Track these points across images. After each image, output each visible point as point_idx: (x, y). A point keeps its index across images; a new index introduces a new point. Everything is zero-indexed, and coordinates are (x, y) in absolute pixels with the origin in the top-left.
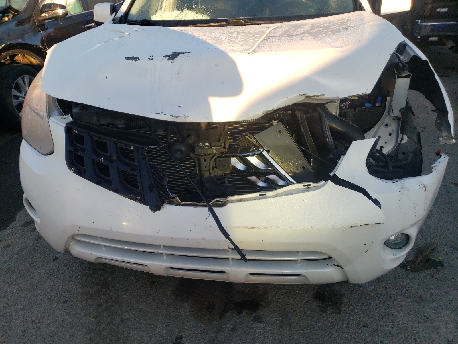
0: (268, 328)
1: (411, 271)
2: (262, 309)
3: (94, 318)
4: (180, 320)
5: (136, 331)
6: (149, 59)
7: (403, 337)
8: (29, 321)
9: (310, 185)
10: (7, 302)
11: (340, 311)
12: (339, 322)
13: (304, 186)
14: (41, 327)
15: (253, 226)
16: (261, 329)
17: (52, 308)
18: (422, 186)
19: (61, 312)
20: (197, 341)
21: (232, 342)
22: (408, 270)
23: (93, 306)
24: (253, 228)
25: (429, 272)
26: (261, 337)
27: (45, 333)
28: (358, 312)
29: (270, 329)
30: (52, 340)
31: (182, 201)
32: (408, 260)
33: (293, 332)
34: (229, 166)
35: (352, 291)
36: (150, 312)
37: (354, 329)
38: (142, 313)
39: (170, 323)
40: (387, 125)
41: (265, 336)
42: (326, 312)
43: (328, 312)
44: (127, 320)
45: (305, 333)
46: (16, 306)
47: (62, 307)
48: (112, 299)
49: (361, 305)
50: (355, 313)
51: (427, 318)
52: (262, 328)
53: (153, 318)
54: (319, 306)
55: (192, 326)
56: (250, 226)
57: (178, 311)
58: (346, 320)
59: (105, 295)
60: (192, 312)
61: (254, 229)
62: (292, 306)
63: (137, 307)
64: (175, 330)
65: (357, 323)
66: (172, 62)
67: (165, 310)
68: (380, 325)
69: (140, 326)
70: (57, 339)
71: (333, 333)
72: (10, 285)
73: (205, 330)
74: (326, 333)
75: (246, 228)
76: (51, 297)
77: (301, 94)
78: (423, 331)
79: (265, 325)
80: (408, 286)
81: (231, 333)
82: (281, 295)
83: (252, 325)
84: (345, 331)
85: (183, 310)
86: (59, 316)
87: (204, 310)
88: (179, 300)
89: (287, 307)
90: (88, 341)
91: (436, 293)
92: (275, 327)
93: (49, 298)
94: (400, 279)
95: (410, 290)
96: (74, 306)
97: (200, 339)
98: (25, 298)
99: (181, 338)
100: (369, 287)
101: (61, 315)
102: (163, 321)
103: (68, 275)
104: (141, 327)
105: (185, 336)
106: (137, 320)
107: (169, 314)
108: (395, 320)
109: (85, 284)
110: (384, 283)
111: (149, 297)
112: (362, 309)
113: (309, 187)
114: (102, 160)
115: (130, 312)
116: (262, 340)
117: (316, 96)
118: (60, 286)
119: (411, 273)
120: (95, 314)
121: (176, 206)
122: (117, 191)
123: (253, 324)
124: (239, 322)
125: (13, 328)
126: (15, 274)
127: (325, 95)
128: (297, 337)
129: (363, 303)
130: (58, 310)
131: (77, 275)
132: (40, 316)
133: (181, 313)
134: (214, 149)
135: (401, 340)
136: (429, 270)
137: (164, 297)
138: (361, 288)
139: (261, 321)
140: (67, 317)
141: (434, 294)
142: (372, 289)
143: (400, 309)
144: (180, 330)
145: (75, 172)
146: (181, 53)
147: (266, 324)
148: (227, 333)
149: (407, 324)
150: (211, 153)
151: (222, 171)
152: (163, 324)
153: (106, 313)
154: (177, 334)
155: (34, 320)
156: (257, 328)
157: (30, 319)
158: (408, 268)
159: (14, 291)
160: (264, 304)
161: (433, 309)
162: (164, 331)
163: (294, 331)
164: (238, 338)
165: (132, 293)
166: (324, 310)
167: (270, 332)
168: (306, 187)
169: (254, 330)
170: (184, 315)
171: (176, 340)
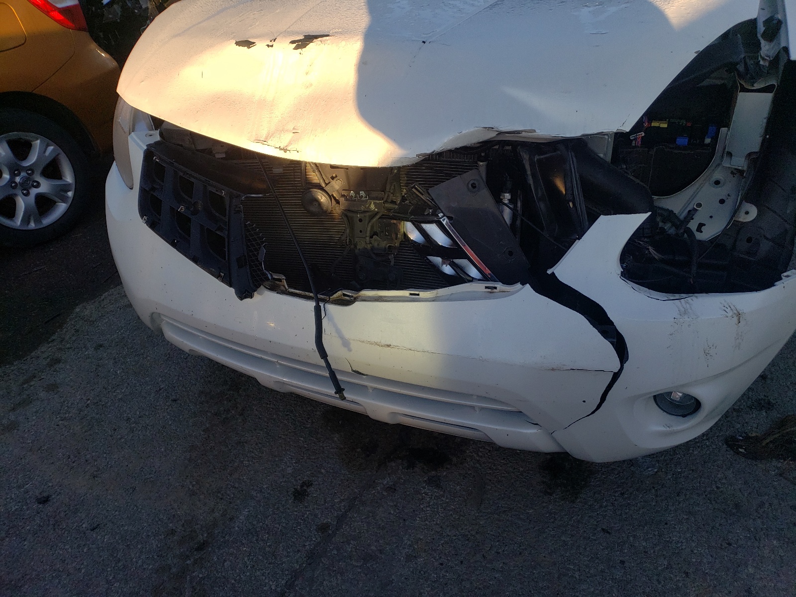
0: (444, 499)
1: (744, 455)
2: (449, 466)
3: (204, 431)
4: (318, 458)
5: (252, 461)
6: (268, 46)
7: (666, 563)
8: (123, 418)
9: (495, 288)
10: (106, 386)
11: (576, 498)
12: (565, 515)
13: (486, 287)
14: (135, 429)
15: (388, 344)
16: (433, 498)
17: (156, 406)
18: (730, 314)
19: (166, 414)
20: (331, 494)
21: (381, 507)
22: (738, 453)
23: (208, 414)
24: (389, 346)
25: (780, 465)
26: (428, 510)
27: (137, 438)
28: (606, 507)
29: (447, 500)
30: (143, 449)
31: (290, 286)
32: (750, 434)
33: (481, 514)
34: (397, 235)
35: (613, 469)
36: (280, 437)
37: (585, 532)
38: (269, 437)
39: (302, 459)
40: (717, 183)
41: (435, 510)
42: (551, 494)
43: (554, 495)
44: (246, 443)
45: (499, 521)
46: (114, 394)
47: (168, 406)
48: (237, 408)
49: (618, 496)
50: (601, 506)
51: (730, 544)
52: (436, 496)
53: (282, 447)
54: (544, 482)
55: (331, 471)
56: (383, 342)
57: (321, 444)
58: (579, 515)
59: (230, 401)
60: (341, 449)
61: (389, 348)
62: (498, 474)
63: (266, 427)
64: (305, 471)
65: (595, 523)
66: (300, 53)
67: (302, 439)
68: (635, 536)
69: (260, 455)
70: (149, 450)
71: (546, 530)
72: (116, 362)
73: (348, 481)
74: (534, 527)
75: (377, 344)
76: (160, 390)
77: (486, 128)
78: (709, 563)
79: (442, 493)
80: (724, 481)
81: (385, 494)
82: (488, 451)
83: (422, 489)
84: (569, 532)
85: (328, 445)
86: (161, 419)
87: (359, 450)
88: (329, 428)
89: (490, 473)
90: (186, 461)
91: (770, 505)
92: (457, 499)
93: (157, 391)
94: (714, 466)
95: (722, 489)
96: (184, 409)
97: (335, 493)
98: (128, 384)
99: (309, 484)
100: (648, 468)
101: (164, 417)
102: (293, 455)
103: (192, 363)
104: (260, 457)
105: (316, 483)
106: (260, 445)
107: (306, 446)
108: (665, 533)
109: (209, 379)
110: (679, 468)
111: (288, 415)
112: (616, 503)
113: (495, 290)
114: (182, 209)
115: (254, 431)
116: (428, 515)
117: (516, 131)
118: (176, 376)
119: (743, 459)
120: (208, 425)
121: (278, 295)
122: (195, 260)
123: (424, 488)
124: (404, 480)
125: (103, 423)
126: (126, 348)
127: (534, 131)
128: (486, 522)
129: (622, 494)
130: (163, 410)
131: (203, 364)
132: (138, 413)
133: (323, 448)
134: (372, 203)
135: (660, 568)
136: (782, 461)
137: (309, 418)
138: (632, 467)
139: (438, 486)
140: (170, 423)
141: (767, 505)
142: (651, 473)
143: (685, 517)
144: (313, 473)
145: (147, 223)
146: (316, 37)
147: (444, 492)
148: (378, 493)
149: (685, 544)
150: (366, 209)
151: (385, 242)
152: (292, 459)
153: (222, 427)
154: (306, 478)
155: (130, 417)
156: (427, 494)
157: (125, 415)
158: (740, 450)
159: (118, 372)
160: (454, 459)
161: (749, 530)
162: (290, 470)
163: (484, 512)
164: (392, 504)
165: (268, 404)
166: (549, 491)
167: (444, 505)
168: (490, 290)
169: (423, 496)
170: (326, 452)
171: (302, 486)
